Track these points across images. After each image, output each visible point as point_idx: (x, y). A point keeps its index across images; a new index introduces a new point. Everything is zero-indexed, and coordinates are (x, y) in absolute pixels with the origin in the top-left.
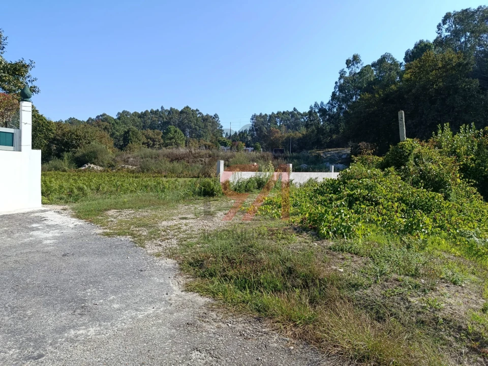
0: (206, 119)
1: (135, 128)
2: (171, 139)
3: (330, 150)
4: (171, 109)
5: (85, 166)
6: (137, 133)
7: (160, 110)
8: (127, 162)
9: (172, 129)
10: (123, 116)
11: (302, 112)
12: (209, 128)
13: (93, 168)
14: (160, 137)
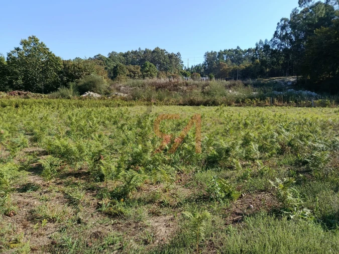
0: (171, 56)
1: (121, 64)
2: (147, 72)
3: (274, 78)
4: (146, 49)
5: (86, 94)
6: (123, 67)
7: (138, 51)
8: (119, 90)
9: (148, 64)
10: (112, 56)
11: (243, 50)
12: (173, 63)
13: (92, 95)
14: (139, 70)
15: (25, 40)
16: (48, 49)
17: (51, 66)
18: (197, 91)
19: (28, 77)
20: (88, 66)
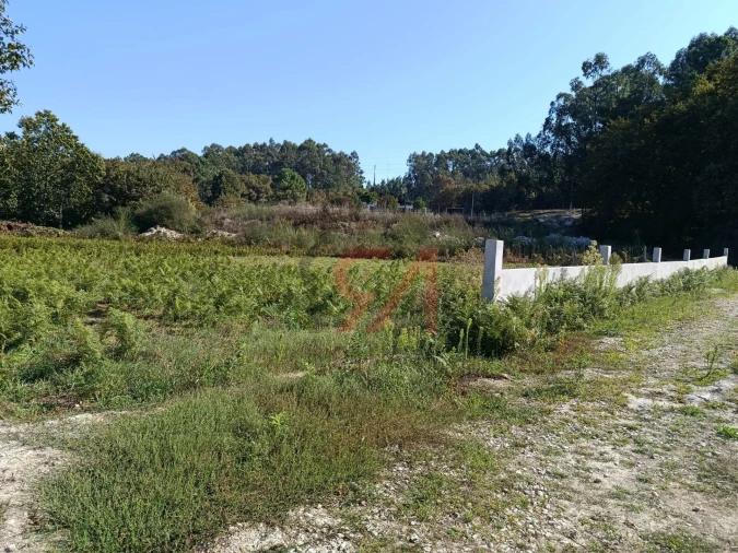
0: (337, 159)
1: (231, 172)
2: (285, 189)
3: (542, 212)
4: (285, 142)
5: (151, 231)
6: (234, 178)
7: (268, 144)
8: (222, 224)
9: (287, 173)
10: (212, 152)
11: (489, 152)
12: (343, 173)
13: (165, 234)
14: (268, 186)
15: (30, 119)
16: (76, 137)
17: (82, 173)
18: (375, 232)
19: (30, 192)
20: (158, 174)
